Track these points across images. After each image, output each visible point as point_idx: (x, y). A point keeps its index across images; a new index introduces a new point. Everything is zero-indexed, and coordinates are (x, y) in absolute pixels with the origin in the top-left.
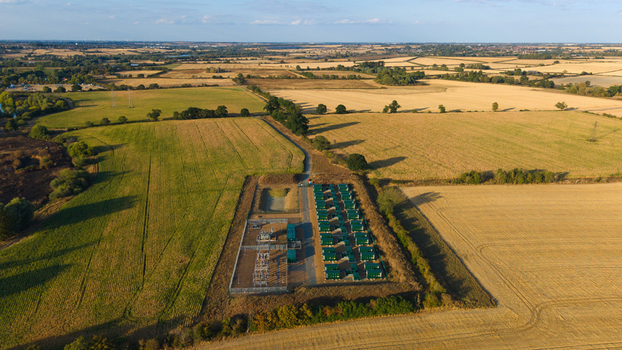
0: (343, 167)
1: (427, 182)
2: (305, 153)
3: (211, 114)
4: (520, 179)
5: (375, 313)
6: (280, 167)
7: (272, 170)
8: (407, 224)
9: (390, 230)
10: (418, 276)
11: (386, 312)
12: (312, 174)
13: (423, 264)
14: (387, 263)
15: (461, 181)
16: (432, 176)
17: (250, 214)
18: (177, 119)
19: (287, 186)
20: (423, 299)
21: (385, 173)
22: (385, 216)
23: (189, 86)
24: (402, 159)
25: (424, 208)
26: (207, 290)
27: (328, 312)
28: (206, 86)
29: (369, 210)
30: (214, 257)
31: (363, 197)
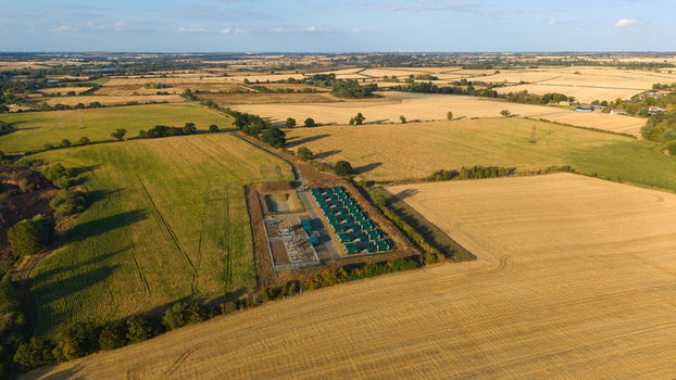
0: (329, 174)
1: (406, 182)
2: (291, 164)
3: (179, 132)
4: (480, 174)
5: (392, 271)
6: (272, 177)
7: (266, 180)
8: (399, 212)
9: (387, 218)
10: (416, 245)
11: (399, 270)
12: (304, 181)
13: (418, 238)
14: (391, 240)
15: (432, 179)
16: (408, 176)
17: (264, 215)
18: (144, 138)
19: (286, 192)
20: (424, 259)
21: (369, 176)
22: (379, 209)
23: (136, 104)
24: (380, 164)
25: (407, 201)
26: (255, 270)
27: (358, 272)
28: (155, 103)
29: (365, 206)
30: (248, 247)
31: (357, 196)
